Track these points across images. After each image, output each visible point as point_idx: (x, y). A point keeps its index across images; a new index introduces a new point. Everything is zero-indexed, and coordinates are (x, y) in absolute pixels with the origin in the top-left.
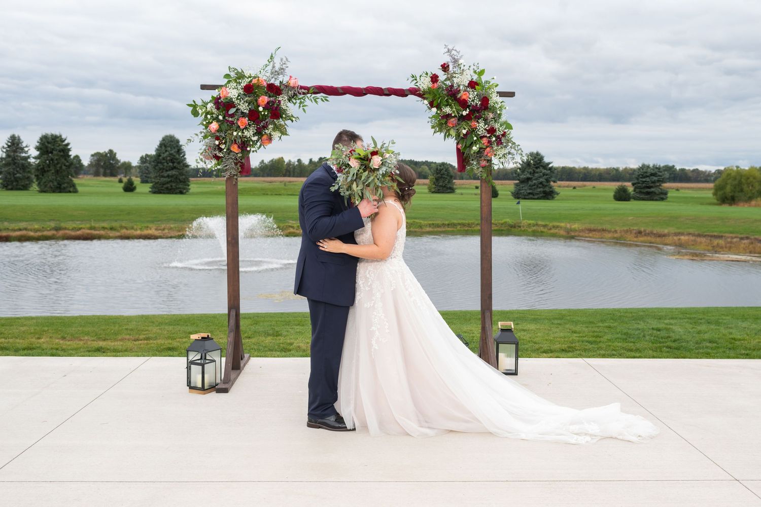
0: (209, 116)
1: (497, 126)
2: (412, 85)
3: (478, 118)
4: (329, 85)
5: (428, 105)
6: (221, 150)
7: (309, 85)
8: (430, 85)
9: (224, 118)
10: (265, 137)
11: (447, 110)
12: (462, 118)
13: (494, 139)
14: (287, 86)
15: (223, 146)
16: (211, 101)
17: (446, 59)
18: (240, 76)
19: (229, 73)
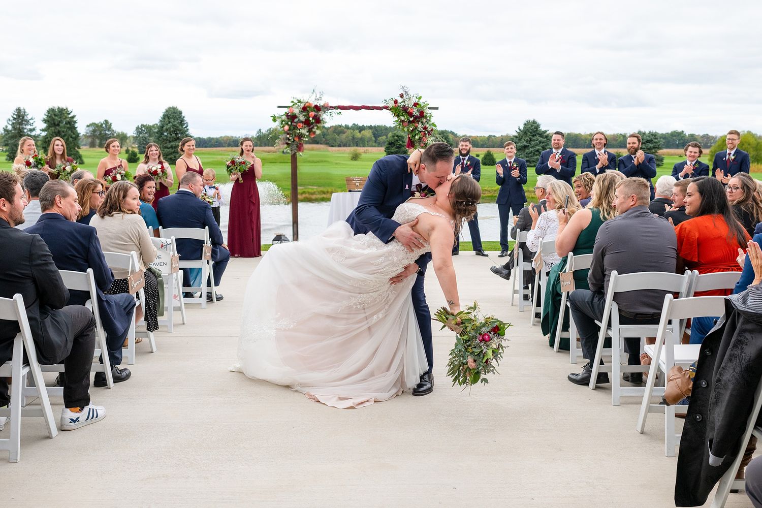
0: (284, 123)
1: (428, 126)
2: (385, 105)
3: (418, 122)
4: (342, 105)
5: (393, 114)
6: (289, 140)
7: (334, 106)
8: (394, 105)
9: (291, 123)
10: (311, 133)
11: (402, 118)
12: (410, 122)
13: (426, 132)
14: (323, 106)
15: (290, 138)
16: (284, 115)
17: (402, 92)
18: (299, 102)
19: (293, 100)
